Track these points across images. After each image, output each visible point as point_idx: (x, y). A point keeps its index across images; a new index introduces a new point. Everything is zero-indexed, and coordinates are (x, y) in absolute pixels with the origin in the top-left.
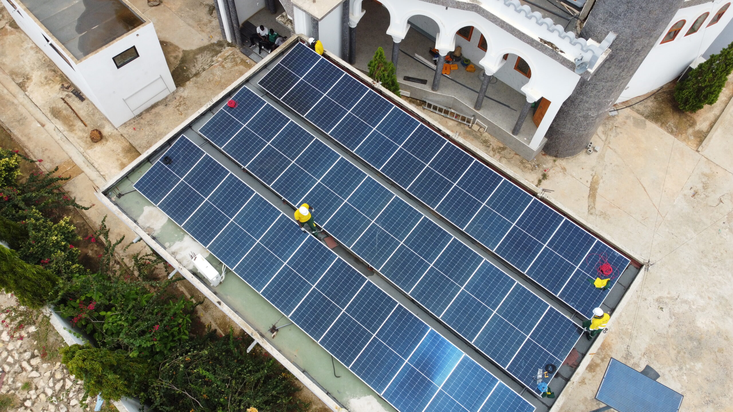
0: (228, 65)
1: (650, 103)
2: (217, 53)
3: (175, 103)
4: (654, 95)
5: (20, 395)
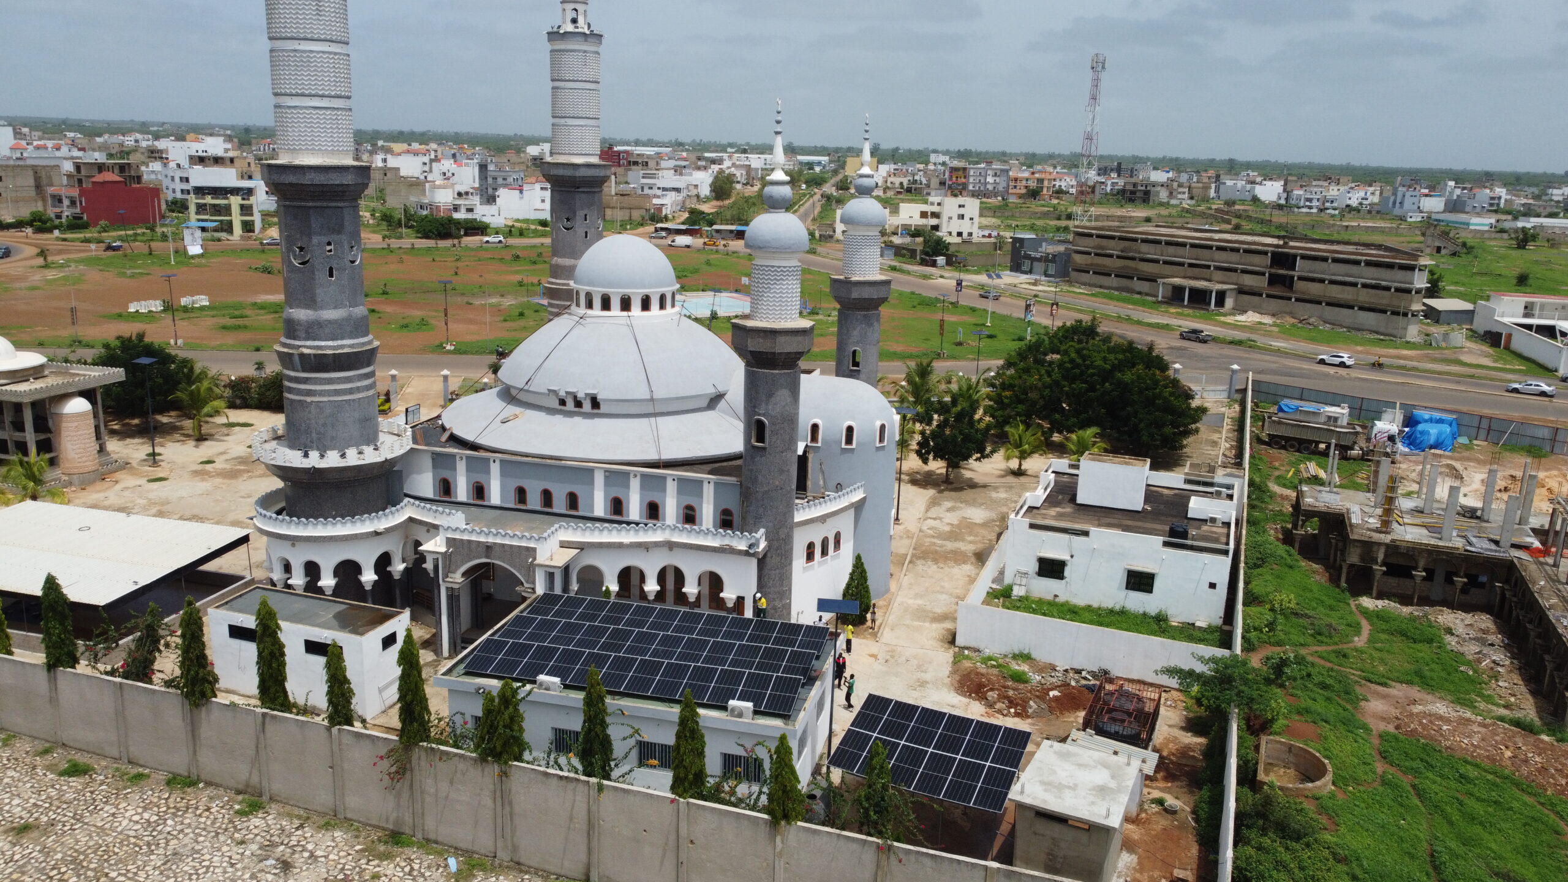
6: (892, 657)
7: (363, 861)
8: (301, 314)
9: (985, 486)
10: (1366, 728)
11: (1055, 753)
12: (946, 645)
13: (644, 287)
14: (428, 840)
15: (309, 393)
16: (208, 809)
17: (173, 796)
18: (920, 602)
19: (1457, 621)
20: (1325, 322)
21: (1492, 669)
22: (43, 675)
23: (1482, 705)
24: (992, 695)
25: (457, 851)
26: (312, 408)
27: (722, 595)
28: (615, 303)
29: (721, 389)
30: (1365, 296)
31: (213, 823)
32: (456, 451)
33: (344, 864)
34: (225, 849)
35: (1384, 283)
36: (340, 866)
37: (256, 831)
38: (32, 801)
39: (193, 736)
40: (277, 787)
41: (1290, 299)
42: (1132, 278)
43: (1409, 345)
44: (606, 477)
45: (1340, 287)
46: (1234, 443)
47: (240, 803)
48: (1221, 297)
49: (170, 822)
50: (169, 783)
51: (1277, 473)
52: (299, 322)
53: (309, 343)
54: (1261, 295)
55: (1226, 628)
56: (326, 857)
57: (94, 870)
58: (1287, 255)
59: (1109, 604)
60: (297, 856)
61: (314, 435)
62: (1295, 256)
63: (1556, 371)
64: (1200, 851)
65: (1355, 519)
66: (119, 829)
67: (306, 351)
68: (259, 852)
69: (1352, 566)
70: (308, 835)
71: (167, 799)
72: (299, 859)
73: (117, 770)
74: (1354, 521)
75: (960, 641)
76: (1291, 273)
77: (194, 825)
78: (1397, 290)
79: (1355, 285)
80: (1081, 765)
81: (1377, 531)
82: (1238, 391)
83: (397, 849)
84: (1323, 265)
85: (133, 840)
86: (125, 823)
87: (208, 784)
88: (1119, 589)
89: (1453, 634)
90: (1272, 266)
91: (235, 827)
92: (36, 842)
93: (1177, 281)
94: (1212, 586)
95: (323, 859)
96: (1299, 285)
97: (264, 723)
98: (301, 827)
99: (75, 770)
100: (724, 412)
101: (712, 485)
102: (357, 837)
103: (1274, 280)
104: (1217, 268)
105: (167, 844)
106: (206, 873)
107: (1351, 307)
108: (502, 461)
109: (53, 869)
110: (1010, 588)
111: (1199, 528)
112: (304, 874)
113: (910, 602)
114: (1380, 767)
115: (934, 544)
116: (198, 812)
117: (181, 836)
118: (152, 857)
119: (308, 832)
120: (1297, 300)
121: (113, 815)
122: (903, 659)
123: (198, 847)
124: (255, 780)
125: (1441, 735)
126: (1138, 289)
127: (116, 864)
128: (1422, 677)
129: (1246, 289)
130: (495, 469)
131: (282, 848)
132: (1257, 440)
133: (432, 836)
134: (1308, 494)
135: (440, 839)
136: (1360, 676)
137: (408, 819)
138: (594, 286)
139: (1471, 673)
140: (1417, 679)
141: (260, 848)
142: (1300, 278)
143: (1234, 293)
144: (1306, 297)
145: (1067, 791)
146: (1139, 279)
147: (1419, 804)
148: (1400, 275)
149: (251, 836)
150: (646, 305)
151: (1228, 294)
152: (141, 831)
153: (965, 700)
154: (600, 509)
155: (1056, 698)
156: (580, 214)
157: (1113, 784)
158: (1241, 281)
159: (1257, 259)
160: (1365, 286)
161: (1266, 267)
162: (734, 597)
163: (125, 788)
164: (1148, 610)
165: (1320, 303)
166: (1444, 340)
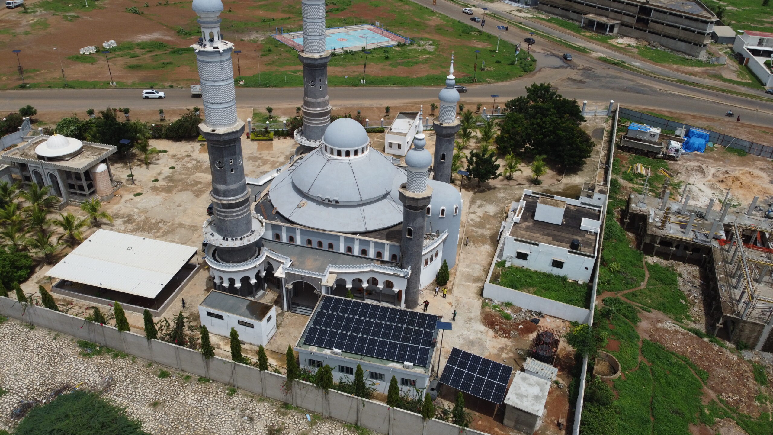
0: (290, 318)
1: (432, 286)
2: (283, 315)
3: (278, 335)
4: (432, 284)
5: (283, 427)
6: (458, 304)
7: (277, 417)
8: (221, 187)
9: (494, 188)
10: (638, 338)
11: (521, 378)
12: (479, 297)
13: (356, 147)
14: (298, 407)
15: (226, 217)
16: (217, 393)
17: (203, 387)
18: (468, 270)
19: (685, 271)
20: (661, 45)
21: (693, 300)
22: (146, 340)
23: (685, 321)
24: (497, 327)
25: (309, 412)
26: (228, 222)
27: (393, 289)
28: (343, 153)
29: (388, 191)
30: (682, 34)
31: (221, 400)
32: (281, 224)
33: (271, 418)
34: (228, 412)
35: (692, 29)
36: (270, 419)
37: (236, 403)
38: (154, 390)
39: (207, 366)
40: (240, 385)
41: (646, 31)
42: (569, 11)
43: (700, 64)
44: (345, 239)
45: (671, 28)
46: (606, 152)
47: (227, 390)
48: (612, 27)
49: (205, 400)
50: (199, 380)
51: (623, 170)
52: (220, 190)
53: (225, 198)
54: (632, 27)
55: (590, 284)
56: (264, 415)
57: (186, 423)
58: (647, 8)
59: (544, 271)
60: (254, 415)
61: (229, 232)
62: (651, 9)
63: (765, 85)
64: (569, 407)
65: (651, 220)
66: (189, 403)
67: (225, 202)
68: (240, 413)
69: (646, 244)
70: (255, 405)
71: (201, 388)
72: (255, 416)
73: (179, 374)
74: (650, 221)
75: (485, 295)
76: (648, 18)
77: (214, 401)
78: (698, 33)
79: (678, 28)
80: (530, 385)
81: (658, 228)
82: (612, 112)
83: (288, 411)
84: (665, 15)
85: (195, 409)
86: (190, 400)
87: (213, 381)
88: (549, 266)
89: (682, 277)
90: (639, 13)
91: (229, 401)
92: (161, 410)
93: (591, 16)
94: (587, 268)
95: (263, 416)
96: (651, 24)
97: (235, 367)
98: (251, 401)
99: (164, 375)
100: (389, 199)
101: (388, 246)
102: (272, 405)
103: (639, 20)
104: (612, 11)
105: (207, 409)
106: (225, 423)
107: (675, 39)
108: (301, 230)
109: (172, 423)
110: (504, 262)
111: (584, 236)
112: (258, 423)
113: (464, 270)
114: (640, 359)
115: (473, 231)
116: (214, 394)
117: (211, 406)
118: (204, 416)
119: (255, 403)
120: (649, 32)
121: (184, 396)
122: (462, 305)
123: (219, 412)
124: (232, 381)
125: (666, 341)
126: (572, 17)
127: (193, 420)
128: (664, 307)
129: (625, 23)
130: (298, 232)
131: (248, 411)
132: (618, 147)
133: (299, 406)
134: (633, 200)
135: (302, 407)
136: (640, 307)
137: (290, 400)
138: (334, 146)
139: (684, 303)
140: (662, 308)
141: (240, 411)
142: (652, 21)
143: (618, 26)
144: (654, 31)
145: (524, 398)
146: (572, 12)
147: (651, 378)
148: (701, 25)
149: (235, 406)
150: (356, 153)
151: (616, 26)
152: (196, 404)
153: (486, 329)
154: (342, 249)
155: (521, 328)
156: (318, 79)
157: (540, 395)
158: (623, 19)
159: (632, 9)
160: (683, 29)
161: (636, 13)
162: (398, 290)
163: (185, 383)
164: (560, 274)
165: (660, 35)
166: (716, 61)
